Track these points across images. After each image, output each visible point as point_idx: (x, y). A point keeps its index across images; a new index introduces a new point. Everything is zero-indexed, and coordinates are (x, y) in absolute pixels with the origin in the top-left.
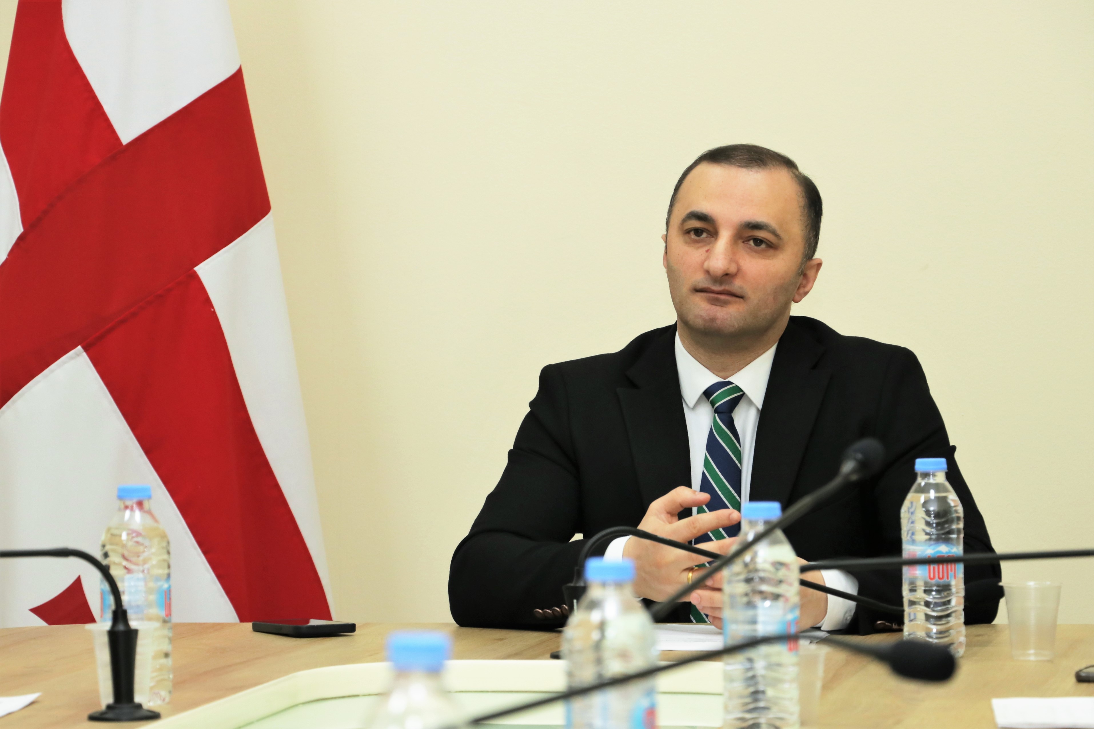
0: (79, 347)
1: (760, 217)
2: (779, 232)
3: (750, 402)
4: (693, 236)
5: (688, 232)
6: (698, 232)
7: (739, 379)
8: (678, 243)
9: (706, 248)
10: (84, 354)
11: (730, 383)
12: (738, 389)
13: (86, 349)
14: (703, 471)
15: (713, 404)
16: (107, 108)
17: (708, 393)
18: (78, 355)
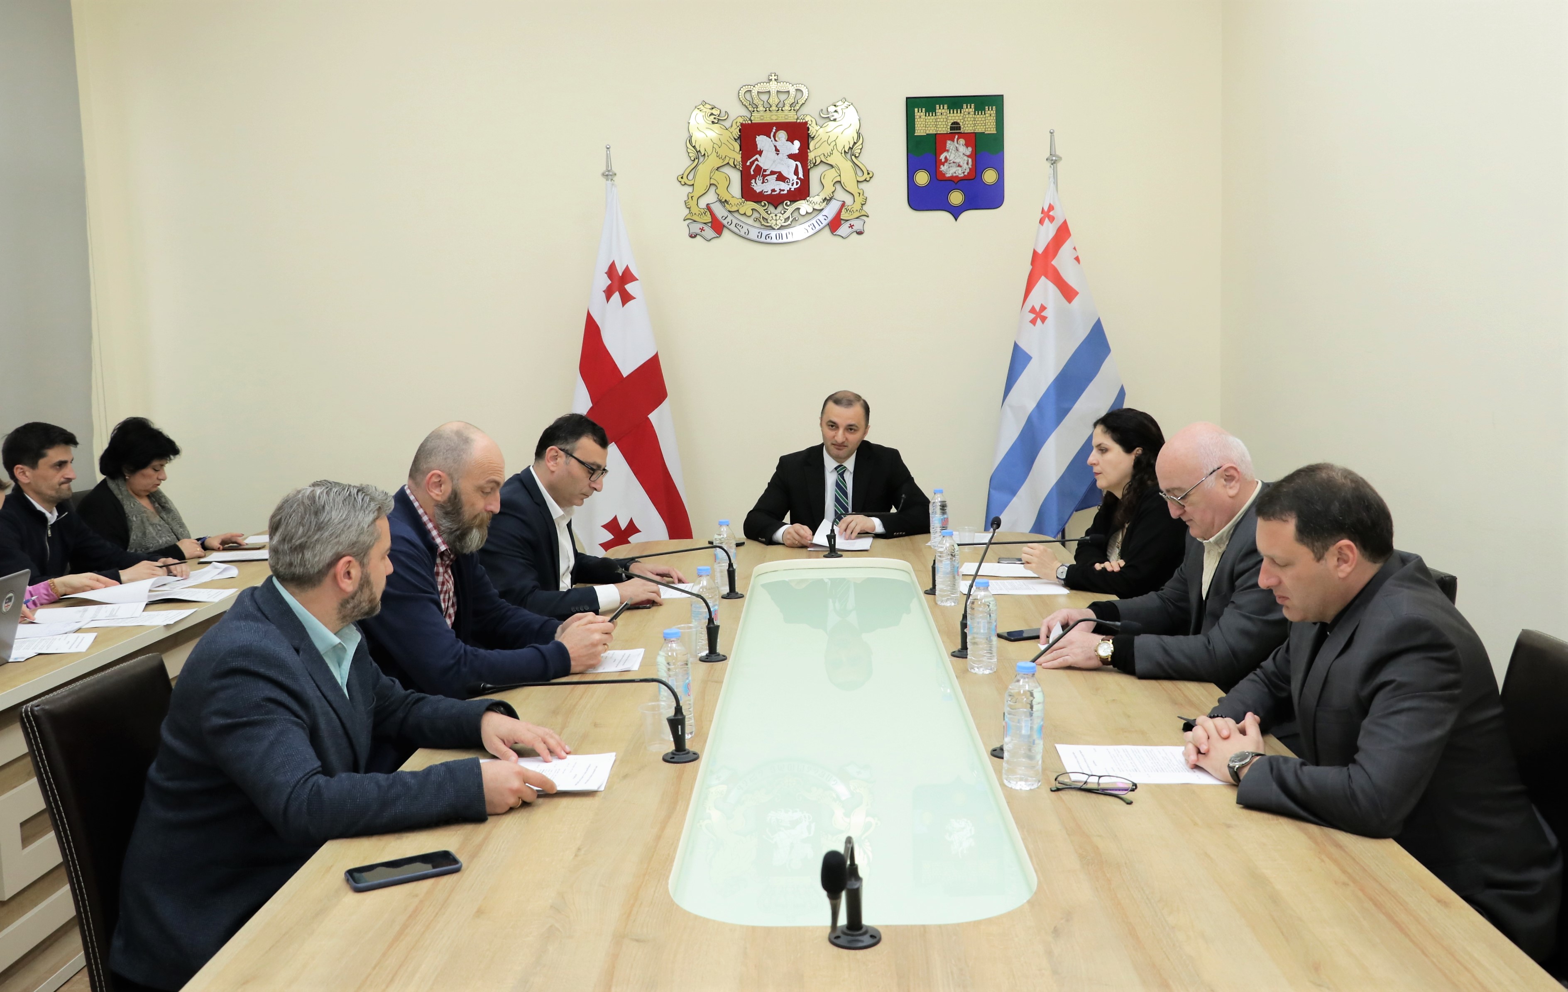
0: (613, 443)
1: (853, 423)
2: (858, 426)
3: (848, 470)
4: (830, 427)
5: (829, 426)
6: (832, 426)
7: (845, 464)
8: (826, 429)
9: (836, 432)
10: (615, 445)
11: (842, 465)
12: (845, 467)
13: (615, 443)
14: (836, 495)
15: (838, 472)
16: (619, 366)
17: (836, 469)
18: (613, 445)
